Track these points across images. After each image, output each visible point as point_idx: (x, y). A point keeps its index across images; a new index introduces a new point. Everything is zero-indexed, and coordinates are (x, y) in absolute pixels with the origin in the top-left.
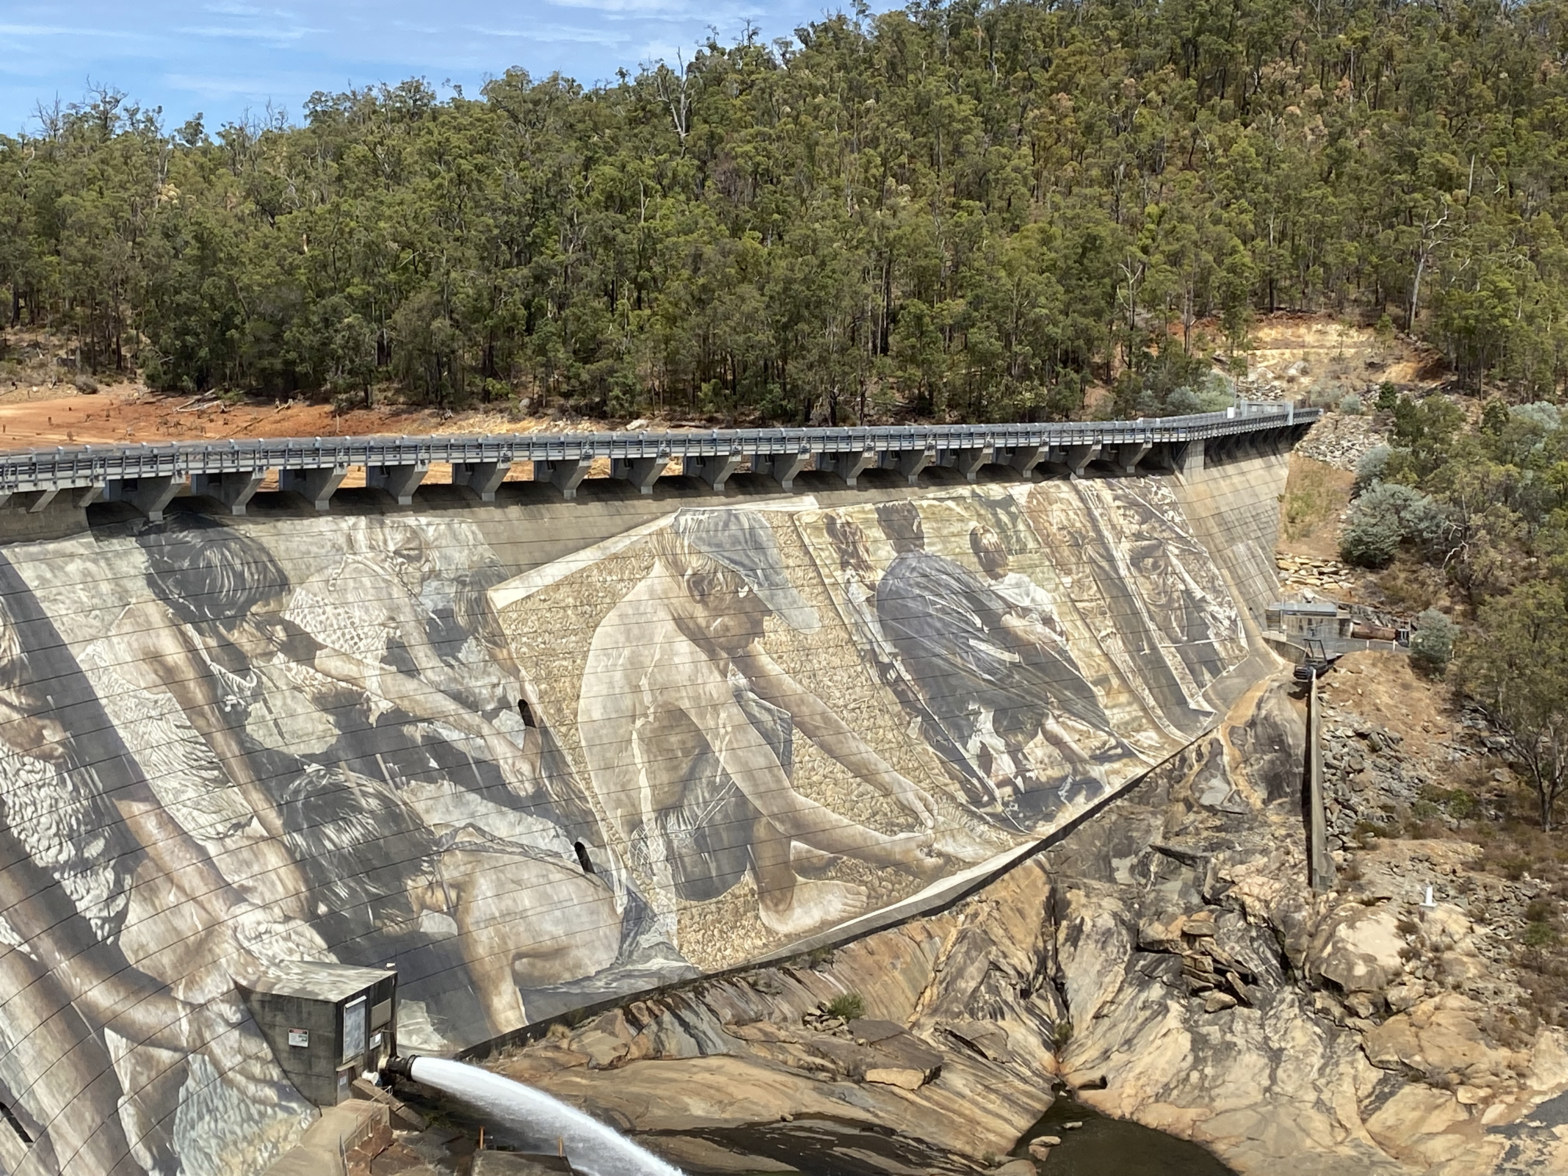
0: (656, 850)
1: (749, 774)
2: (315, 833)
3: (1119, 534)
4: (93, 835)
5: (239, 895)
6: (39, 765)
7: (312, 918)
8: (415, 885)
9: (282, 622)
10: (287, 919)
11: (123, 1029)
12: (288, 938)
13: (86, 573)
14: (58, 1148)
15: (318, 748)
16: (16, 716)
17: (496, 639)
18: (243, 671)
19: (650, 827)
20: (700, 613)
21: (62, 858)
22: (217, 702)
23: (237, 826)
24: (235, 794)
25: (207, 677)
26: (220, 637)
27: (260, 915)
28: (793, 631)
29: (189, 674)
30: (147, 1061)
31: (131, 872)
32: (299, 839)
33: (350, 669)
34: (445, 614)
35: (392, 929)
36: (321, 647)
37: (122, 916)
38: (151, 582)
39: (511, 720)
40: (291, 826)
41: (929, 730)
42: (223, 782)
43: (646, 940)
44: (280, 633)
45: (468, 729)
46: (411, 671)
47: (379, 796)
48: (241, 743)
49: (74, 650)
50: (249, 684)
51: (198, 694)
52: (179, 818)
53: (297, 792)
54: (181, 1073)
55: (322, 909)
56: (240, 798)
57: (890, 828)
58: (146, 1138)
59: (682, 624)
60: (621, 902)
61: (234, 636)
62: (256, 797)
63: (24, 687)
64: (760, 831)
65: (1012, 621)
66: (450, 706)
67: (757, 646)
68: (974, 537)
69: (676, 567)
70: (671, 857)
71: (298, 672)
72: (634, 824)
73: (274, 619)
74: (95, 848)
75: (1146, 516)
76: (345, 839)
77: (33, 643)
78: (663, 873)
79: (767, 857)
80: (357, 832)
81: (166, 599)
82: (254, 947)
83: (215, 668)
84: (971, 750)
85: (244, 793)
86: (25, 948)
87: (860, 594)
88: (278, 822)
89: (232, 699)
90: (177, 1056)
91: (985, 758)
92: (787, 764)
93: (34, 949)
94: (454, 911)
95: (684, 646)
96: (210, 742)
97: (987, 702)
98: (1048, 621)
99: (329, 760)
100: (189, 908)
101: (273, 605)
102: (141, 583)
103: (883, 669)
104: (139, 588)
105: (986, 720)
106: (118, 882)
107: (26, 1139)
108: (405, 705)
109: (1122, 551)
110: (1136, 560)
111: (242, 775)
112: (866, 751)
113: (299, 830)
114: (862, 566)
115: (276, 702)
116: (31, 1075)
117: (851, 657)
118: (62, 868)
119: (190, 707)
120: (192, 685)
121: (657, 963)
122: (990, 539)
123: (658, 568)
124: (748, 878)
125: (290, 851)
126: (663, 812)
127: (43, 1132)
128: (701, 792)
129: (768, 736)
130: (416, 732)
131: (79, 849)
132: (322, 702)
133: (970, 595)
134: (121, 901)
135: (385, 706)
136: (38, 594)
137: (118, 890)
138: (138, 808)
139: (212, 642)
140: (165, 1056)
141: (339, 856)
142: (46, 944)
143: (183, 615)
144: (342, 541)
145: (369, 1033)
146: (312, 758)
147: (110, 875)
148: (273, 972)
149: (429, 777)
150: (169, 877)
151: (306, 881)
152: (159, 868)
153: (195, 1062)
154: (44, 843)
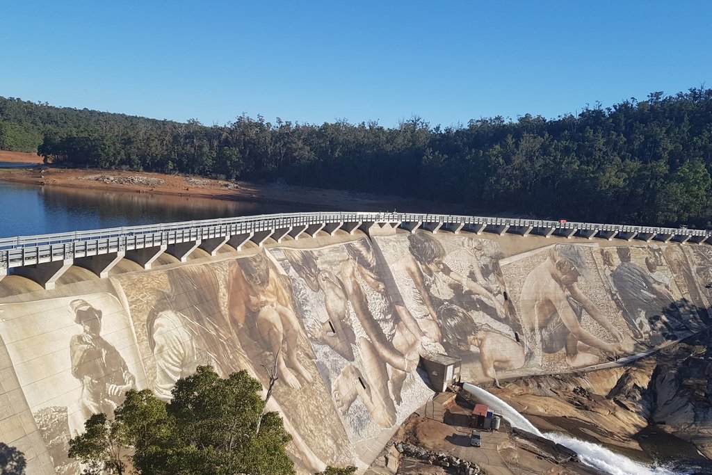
0: (538, 338)
1: (568, 320)
2: (445, 320)
3: (694, 263)
4: (389, 313)
5: (424, 334)
6: (377, 294)
7: (442, 343)
8: (470, 338)
9: (442, 263)
10: (436, 342)
11: (391, 364)
12: (435, 347)
13: (394, 245)
14: (372, 391)
15: (448, 298)
16: (373, 281)
17: (500, 274)
18: (431, 275)
19: (537, 331)
20: (559, 274)
21: (381, 318)
22: (423, 283)
23: (425, 316)
24: (425, 307)
25: (422, 276)
26: (426, 265)
27: (428, 340)
28: (586, 282)
29: (417, 274)
30: (396, 372)
31: (397, 324)
32: (441, 321)
33: (459, 278)
34: (486, 266)
35: (462, 348)
36: (452, 271)
37: (393, 335)
38: (410, 249)
39: (501, 297)
40: (439, 317)
41: (625, 315)
42: (423, 304)
43: (532, 362)
44: (442, 266)
45: (489, 298)
46: (475, 280)
47: (463, 313)
48: (428, 294)
49: (389, 265)
50: (432, 279)
51: (419, 280)
52: (411, 312)
53: (442, 309)
54: (405, 377)
55: (445, 340)
56: (426, 309)
57: (609, 341)
58: (394, 392)
59: (553, 276)
60: (526, 351)
61: (430, 266)
62: (431, 309)
63: (376, 273)
64: (569, 337)
65: (655, 286)
66: (485, 291)
67: (575, 284)
68: (647, 260)
69: (553, 259)
70: (542, 340)
71: (445, 277)
72: (533, 330)
73: (440, 263)
74: (389, 316)
75: (703, 258)
76: (453, 323)
77: (379, 262)
78: (539, 345)
79: (570, 345)
80: (456, 322)
81: (413, 255)
82: (426, 347)
83: (424, 274)
84: (637, 323)
85: (428, 307)
86: (369, 339)
87: (608, 273)
88: (435, 316)
89: (427, 282)
90: (404, 372)
91: (641, 325)
92: (579, 319)
93: (371, 340)
94: (480, 346)
95: (553, 282)
96: (420, 293)
97: (644, 309)
98: (667, 287)
99: (451, 302)
100: (410, 335)
101: (440, 259)
102: (408, 249)
103: (613, 295)
104: (407, 250)
105: (643, 314)
106: (394, 326)
107: (364, 388)
108: (472, 289)
109: (694, 269)
110: (698, 271)
111: (428, 303)
112: (605, 318)
113: (441, 319)
114: (610, 265)
115: (438, 285)
116: (367, 372)
117: (603, 291)
118: (380, 320)
119: (416, 283)
120: (417, 277)
121: (534, 369)
122: (652, 261)
123: (548, 259)
124: (564, 349)
125: (438, 324)
126: (541, 328)
127: (369, 386)
128: (553, 323)
129: (575, 310)
130: (475, 297)
131: (385, 317)
132: (450, 286)
133: (643, 276)
134: (394, 331)
135: (467, 289)
136: (382, 249)
137: (393, 328)
138: (401, 308)
139: (424, 267)
140: (401, 372)
141: (451, 327)
142: (374, 339)
143: (417, 258)
144: (461, 243)
145: (453, 374)
146: (446, 300)
147: (392, 324)
148: (430, 355)
149: (477, 310)
150: (406, 327)
151: (441, 333)
152: (404, 324)
153: (408, 375)
154: (376, 314)
